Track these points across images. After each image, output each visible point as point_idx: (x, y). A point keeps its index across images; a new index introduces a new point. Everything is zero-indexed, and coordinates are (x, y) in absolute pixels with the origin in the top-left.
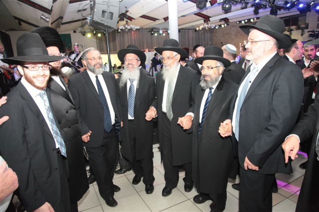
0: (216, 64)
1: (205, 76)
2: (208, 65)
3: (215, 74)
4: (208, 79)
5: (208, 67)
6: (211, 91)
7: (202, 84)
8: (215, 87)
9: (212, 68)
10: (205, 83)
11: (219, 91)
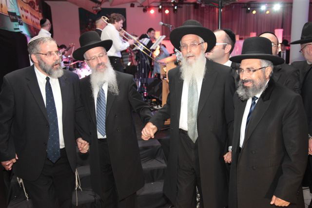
0: (260, 64)
1: (244, 82)
2: (249, 66)
3: (259, 78)
4: (249, 84)
5: (249, 69)
6: (255, 103)
7: (241, 92)
8: (258, 96)
9: (255, 71)
10: (244, 90)
11: (264, 101)
